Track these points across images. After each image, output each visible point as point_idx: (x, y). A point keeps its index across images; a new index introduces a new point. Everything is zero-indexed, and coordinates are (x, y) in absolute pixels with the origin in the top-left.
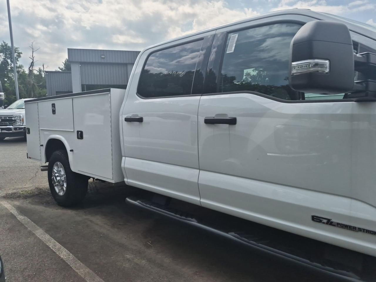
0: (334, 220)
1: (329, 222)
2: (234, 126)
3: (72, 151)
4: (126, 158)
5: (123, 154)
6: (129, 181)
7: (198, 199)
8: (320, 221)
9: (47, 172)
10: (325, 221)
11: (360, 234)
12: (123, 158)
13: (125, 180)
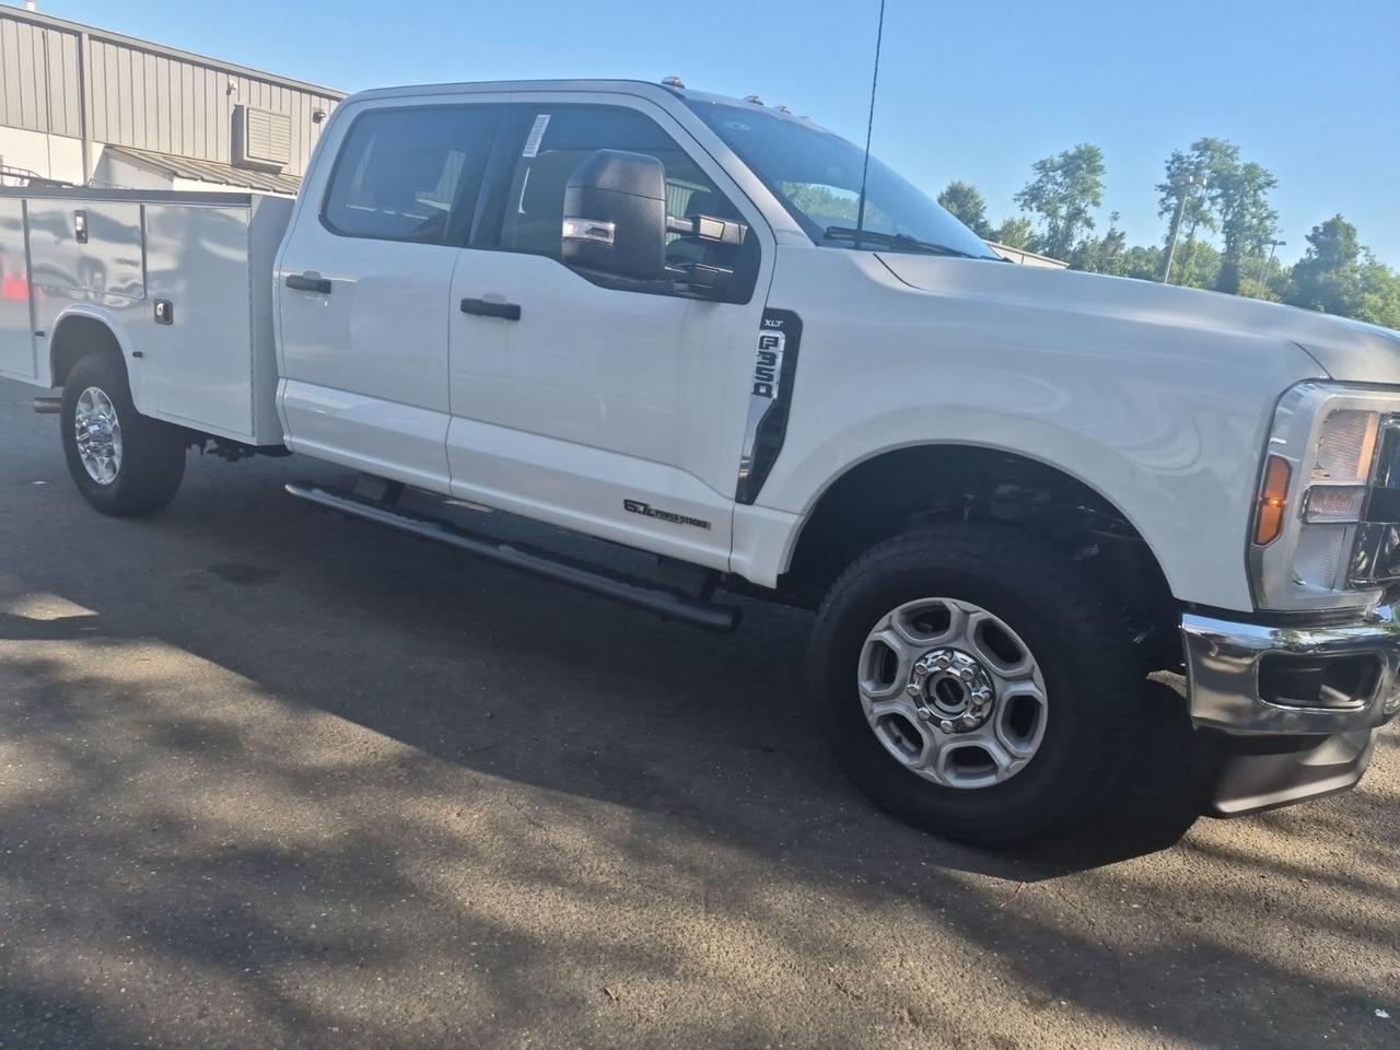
0: (654, 506)
1: (647, 511)
2: (515, 322)
3: (138, 355)
4: (289, 381)
5: (281, 373)
6: (295, 440)
7: (445, 480)
8: (635, 510)
9: (58, 415)
10: (641, 508)
11: (686, 527)
12: (282, 382)
13: (286, 438)
